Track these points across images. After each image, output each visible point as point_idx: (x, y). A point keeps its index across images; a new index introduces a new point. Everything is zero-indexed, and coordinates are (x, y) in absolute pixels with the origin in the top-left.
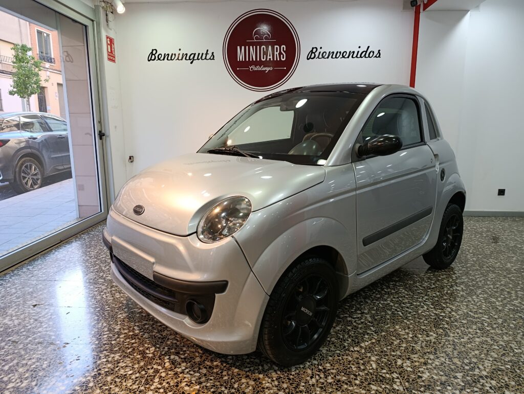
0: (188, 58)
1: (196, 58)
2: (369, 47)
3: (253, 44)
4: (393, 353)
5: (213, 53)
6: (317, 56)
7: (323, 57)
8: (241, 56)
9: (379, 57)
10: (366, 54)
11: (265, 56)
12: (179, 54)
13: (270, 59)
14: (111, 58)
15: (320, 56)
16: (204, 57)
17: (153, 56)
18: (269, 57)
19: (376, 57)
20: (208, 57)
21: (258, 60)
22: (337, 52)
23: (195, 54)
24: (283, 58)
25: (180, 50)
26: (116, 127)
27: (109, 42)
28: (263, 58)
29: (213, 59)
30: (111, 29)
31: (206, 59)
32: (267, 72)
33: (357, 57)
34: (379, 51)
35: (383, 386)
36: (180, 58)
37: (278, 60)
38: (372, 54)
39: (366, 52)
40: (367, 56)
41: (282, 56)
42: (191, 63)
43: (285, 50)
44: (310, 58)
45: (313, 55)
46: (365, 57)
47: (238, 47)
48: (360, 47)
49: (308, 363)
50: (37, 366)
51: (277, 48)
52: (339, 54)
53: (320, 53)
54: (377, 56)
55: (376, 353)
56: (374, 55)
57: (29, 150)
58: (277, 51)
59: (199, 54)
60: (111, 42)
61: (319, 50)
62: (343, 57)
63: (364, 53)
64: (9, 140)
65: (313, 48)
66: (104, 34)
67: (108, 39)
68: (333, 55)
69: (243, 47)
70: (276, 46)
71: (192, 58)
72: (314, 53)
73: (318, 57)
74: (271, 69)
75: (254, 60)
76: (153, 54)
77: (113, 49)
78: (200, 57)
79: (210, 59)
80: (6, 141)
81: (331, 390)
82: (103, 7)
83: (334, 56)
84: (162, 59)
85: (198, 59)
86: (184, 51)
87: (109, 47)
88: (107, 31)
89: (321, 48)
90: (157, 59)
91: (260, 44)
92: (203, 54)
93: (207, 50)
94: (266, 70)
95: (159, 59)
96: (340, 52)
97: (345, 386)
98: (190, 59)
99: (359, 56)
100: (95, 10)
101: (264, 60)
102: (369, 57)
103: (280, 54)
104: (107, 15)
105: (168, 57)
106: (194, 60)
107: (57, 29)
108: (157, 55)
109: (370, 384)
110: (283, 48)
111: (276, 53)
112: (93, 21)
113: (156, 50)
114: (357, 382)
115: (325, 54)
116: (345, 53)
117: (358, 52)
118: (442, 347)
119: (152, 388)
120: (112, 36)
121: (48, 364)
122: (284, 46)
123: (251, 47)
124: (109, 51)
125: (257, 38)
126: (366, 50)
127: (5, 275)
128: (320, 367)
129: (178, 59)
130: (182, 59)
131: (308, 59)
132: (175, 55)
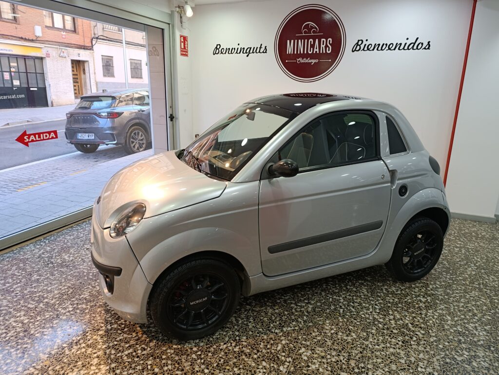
0: (245, 52)
1: (251, 51)
2: (418, 38)
3: (301, 38)
4: (303, 342)
5: (266, 47)
6: (362, 48)
7: (368, 49)
8: (290, 50)
9: (428, 48)
10: (415, 45)
11: (312, 49)
12: (238, 48)
13: (316, 52)
14: (184, 53)
15: (366, 49)
16: (258, 51)
17: (218, 50)
18: (315, 50)
19: (425, 48)
20: (262, 50)
21: (305, 52)
22: (383, 44)
23: (251, 48)
24: (329, 51)
25: (239, 44)
26: (185, 111)
27: (182, 40)
28: (310, 51)
29: (266, 52)
30: (185, 29)
31: (259, 52)
32: (312, 64)
33: (404, 49)
34: (429, 42)
35: (272, 365)
36: (238, 52)
37: (324, 52)
38: (420, 45)
39: (414, 43)
40: (415, 47)
41: (328, 48)
42: (247, 56)
43: (331, 43)
44: (355, 50)
45: (358, 47)
46: (413, 49)
47: (288, 41)
48: (407, 39)
49: (231, 333)
51: (323, 41)
52: (385, 46)
53: (365, 45)
54: (427, 48)
55: (290, 338)
56: (423, 47)
57: (137, 121)
58: (323, 44)
59: (254, 48)
60: (185, 39)
61: (365, 42)
62: (389, 49)
63: (413, 45)
64: (123, 113)
65: (359, 41)
66: (178, 35)
67: (182, 38)
68: (379, 47)
69: (292, 41)
70: (322, 40)
71: (248, 51)
72: (360, 45)
73: (363, 50)
74: (317, 61)
75: (302, 52)
76: (217, 49)
77: (186, 46)
78: (255, 51)
79: (263, 52)
80: (121, 114)
81: (231, 356)
82: (178, 12)
83: (380, 49)
84: (224, 52)
85: (253, 53)
86: (241, 46)
87: (182, 44)
88: (180, 31)
89: (367, 40)
90: (220, 52)
91: (308, 38)
92: (257, 48)
93: (261, 45)
94: (312, 63)
95: (222, 53)
96: (386, 45)
97: (244, 357)
98: (246, 53)
99: (406, 48)
100: (171, 16)
101: (311, 52)
102: (417, 48)
103: (326, 46)
104: (181, 17)
105: (230, 51)
106: (249, 53)
107: (145, 31)
108: (220, 49)
109: (264, 360)
110: (330, 41)
111: (323, 46)
112: (169, 24)
113: (219, 45)
114: (255, 356)
115: (370, 46)
116: (392, 45)
117: (406, 44)
118: (352, 348)
119: (119, 323)
120: (185, 35)
122: (331, 39)
123: (300, 41)
124: (183, 47)
125: (305, 32)
126: (414, 42)
127: (83, 222)
128: (237, 338)
129: (237, 53)
130: (240, 53)
131: (353, 51)
132: (235, 49)
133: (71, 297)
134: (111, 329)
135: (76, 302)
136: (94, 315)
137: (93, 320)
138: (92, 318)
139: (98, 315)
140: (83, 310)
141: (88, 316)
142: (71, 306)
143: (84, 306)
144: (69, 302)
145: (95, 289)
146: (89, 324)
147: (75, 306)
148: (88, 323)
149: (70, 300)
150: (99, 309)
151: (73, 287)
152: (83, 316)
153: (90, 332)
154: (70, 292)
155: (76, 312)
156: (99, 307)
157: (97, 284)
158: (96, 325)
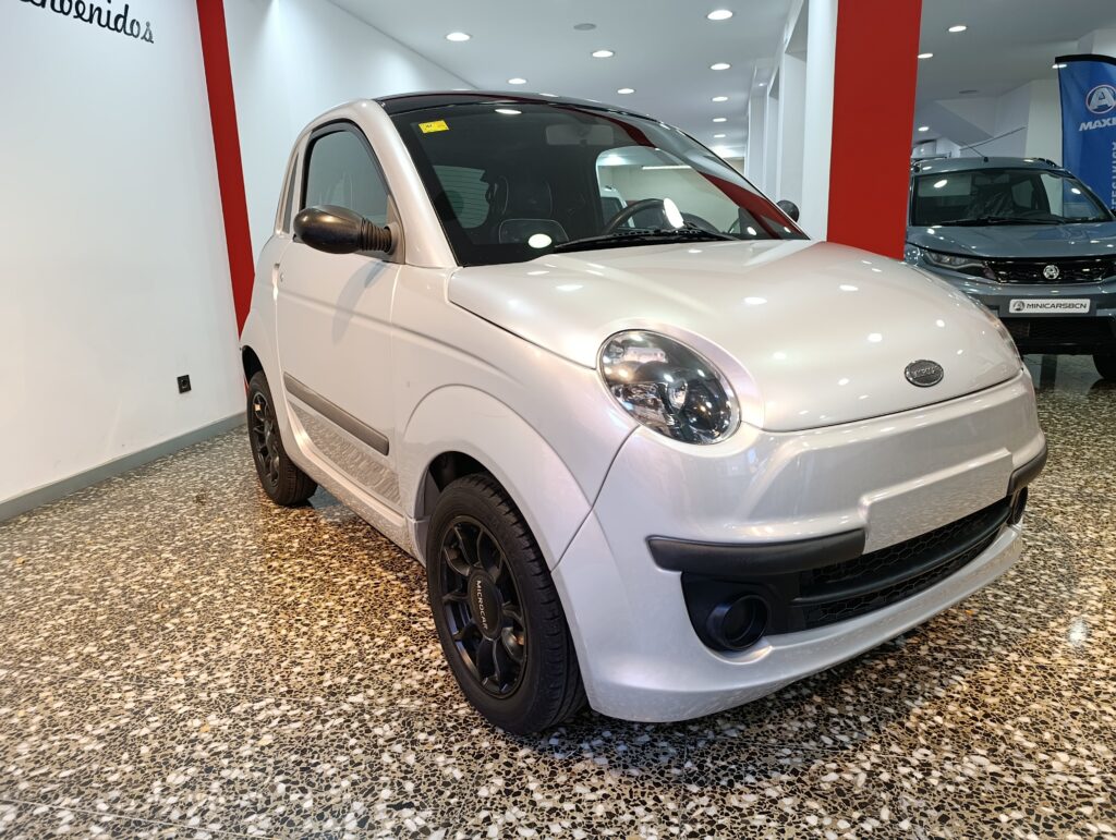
50: (1027, 832)
121: (1008, 810)
133: (1026, 795)
134: (1014, 650)
135: (1028, 765)
136: (1018, 698)
137: (1031, 692)
138: (1029, 695)
139: (1009, 691)
140: (1035, 728)
141: (1034, 706)
142: (1055, 764)
143: (1018, 736)
144: (1050, 780)
145: (932, 758)
146: (1051, 690)
147: (1042, 757)
148: (1049, 693)
149: (1040, 786)
150: (990, 700)
151: (986, 828)
152: (1048, 716)
153: (1064, 676)
154: (1017, 815)
155: (1057, 738)
156: (985, 705)
157: (905, 770)
158: (1035, 678)
